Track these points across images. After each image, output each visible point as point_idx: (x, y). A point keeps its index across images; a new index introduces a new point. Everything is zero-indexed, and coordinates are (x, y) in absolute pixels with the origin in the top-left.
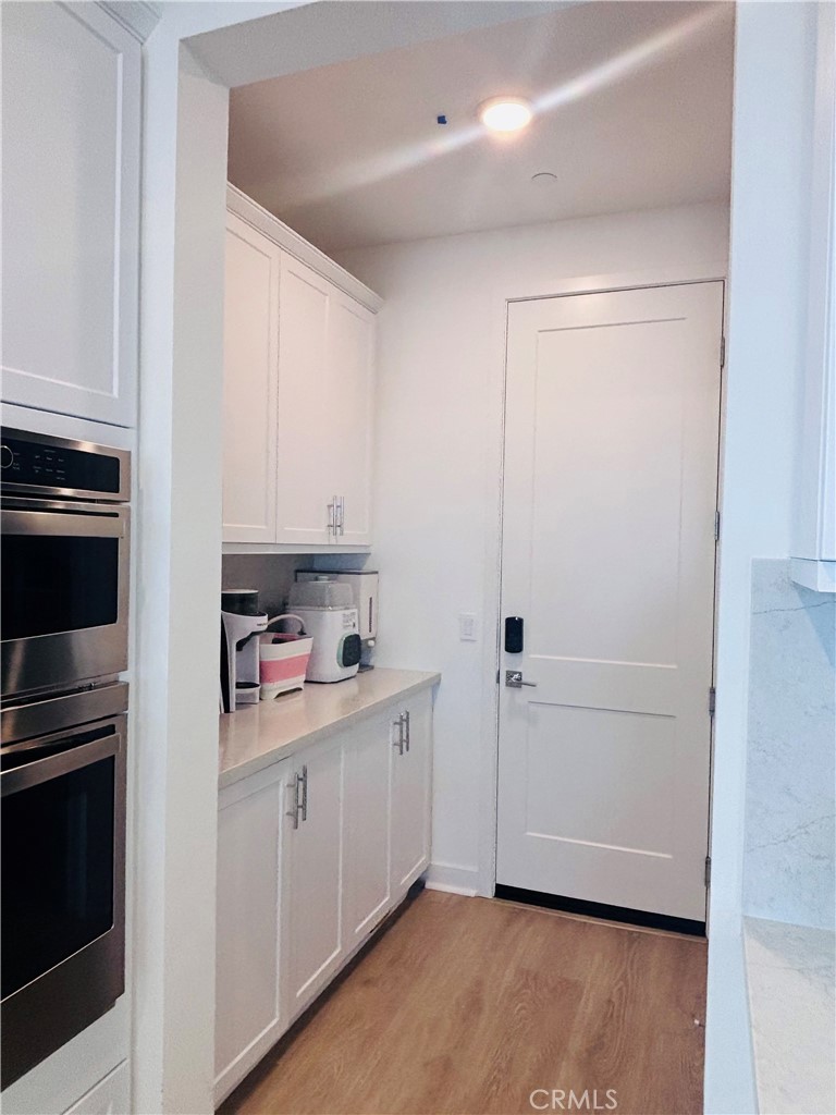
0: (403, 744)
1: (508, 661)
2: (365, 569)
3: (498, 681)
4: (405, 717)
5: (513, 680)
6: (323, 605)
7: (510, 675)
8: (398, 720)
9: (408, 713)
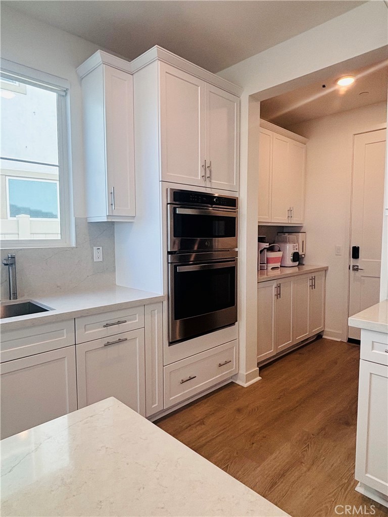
0: (313, 286)
1: (353, 262)
2: (302, 231)
3: (349, 268)
4: (313, 278)
5: (356, 269)
6: (286, 242)
7: (353, 266)
8: (311, 278)
9: (315, 277)
